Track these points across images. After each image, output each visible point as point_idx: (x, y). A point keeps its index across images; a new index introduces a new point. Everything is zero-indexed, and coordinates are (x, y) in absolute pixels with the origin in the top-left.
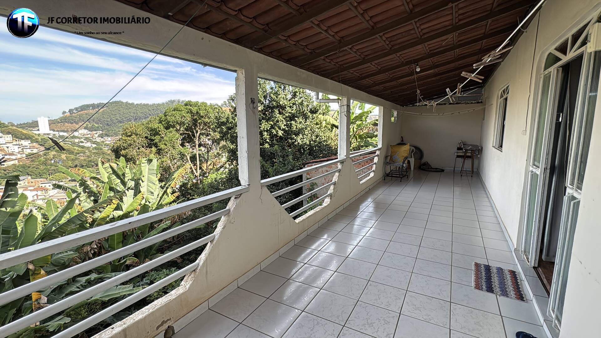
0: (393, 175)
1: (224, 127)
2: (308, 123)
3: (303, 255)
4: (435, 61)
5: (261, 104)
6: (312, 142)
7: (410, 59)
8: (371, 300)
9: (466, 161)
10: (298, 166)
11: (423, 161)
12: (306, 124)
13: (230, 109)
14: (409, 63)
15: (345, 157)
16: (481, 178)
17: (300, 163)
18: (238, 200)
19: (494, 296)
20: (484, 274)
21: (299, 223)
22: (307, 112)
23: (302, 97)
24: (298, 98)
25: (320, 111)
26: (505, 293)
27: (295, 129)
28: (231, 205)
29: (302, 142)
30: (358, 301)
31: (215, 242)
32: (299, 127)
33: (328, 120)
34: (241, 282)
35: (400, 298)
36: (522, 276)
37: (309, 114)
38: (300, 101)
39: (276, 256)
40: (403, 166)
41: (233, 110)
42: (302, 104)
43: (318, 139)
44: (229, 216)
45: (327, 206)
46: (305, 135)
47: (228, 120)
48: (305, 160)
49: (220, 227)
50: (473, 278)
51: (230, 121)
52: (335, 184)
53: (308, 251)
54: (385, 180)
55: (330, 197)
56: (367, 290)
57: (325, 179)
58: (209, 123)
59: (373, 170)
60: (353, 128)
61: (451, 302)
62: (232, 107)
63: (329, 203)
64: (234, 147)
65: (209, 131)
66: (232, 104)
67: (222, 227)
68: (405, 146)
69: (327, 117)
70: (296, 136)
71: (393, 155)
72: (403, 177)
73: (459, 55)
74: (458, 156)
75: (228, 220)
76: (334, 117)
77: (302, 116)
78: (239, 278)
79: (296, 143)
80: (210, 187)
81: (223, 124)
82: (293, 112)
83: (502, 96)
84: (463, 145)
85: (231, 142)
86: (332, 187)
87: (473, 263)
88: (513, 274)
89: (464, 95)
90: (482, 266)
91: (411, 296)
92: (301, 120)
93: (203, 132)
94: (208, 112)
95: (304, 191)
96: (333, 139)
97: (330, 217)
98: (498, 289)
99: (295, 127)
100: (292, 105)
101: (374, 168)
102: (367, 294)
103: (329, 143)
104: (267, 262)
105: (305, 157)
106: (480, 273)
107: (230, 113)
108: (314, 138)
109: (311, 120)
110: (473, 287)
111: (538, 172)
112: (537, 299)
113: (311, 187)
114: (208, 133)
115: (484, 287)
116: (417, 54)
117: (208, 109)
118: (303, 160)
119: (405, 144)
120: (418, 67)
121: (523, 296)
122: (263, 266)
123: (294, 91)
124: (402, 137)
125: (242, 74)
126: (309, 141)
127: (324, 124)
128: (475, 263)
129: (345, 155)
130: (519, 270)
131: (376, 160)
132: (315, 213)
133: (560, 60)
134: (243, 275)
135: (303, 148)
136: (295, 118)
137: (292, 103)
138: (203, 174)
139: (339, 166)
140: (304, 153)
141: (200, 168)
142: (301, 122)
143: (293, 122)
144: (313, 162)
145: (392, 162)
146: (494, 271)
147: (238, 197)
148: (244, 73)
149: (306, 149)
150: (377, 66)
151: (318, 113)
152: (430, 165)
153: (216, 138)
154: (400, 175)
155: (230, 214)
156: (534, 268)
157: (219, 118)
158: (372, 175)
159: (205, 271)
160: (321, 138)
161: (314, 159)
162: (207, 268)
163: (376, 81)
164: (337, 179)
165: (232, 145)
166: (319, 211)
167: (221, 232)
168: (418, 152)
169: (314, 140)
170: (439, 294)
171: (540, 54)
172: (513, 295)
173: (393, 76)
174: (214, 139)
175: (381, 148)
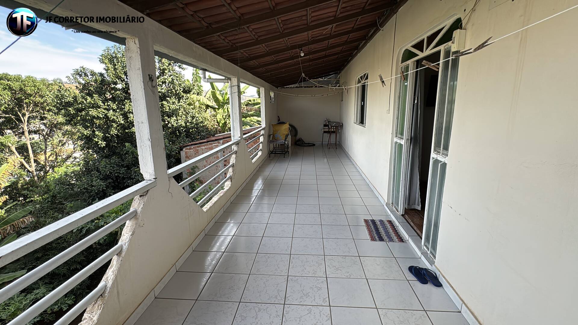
0: (277, 152)
1: (70, 109)
2: (182, 104)
3: (218, 244)
4: (313, 48)
5: (122, 81)
6: (188, 124)
7: (295, 44)
8: (299, 272)
9: (332, 135)
10: (175, 150)
11: (298, 137)
12: (180, 104)
13: (77, 87)
14: (293, 47)
15: (240, 139)
16: (343, 149)
17: (177, 147)
18: (146, 198)
19: (385, 242)
20: (372, 227)
21: (207, 211)
22: (180, 91)
23: (172, 75)
24: (167, 75)
25: (194, 91)
26: (391, 240)
27: (168, 110)
28: (136, 205)
29: (177, 124)
30: (288, 276)
31: (123, 254)
32: (173, 107)
33: (201, 101)
34: (157, 291)
35: (321, 264)
36: (396, 223)
37: (182, 94)
38: (170, 80)
39: (190, 251)
40: (285, 142)
41: (81, 87)
42: (172, 82)
43: (194, 120)
44: (137, 219)
45: (229, 189)
46: (179, 116)
47: (76, 100)
48: (183, 143)
49: (126, 235)
50: (367, 232)
51: (79, 101)
52: (233, 166)
53: (222, 238)
54: (270, 157)
55: (230, 180)
56: (292, 263)
57: (206, 161)
58: (42, 103)
59: (260, 149)
60: (228, 108)
61: (359, 256)
62: (79, 83)
63: (230, 185)
64: (89, 132)
65: (44, 114)
66: (79, 79)
67: (130, 234)
68: (285, 125)
69: (199, 97)
70: (169, 118)
71: (275, 134)
72: (286, 153)
73: (331, 44)
74: (325, 132)
75: (136, 224)
76: (206, 97)
77: (174, 95)
78: (155, 287)
79: (170, 125)
80: (58, 184)
81: (69, 104)
82: (163, 91)
83: (359, 82)
84: (328, 122)
85: (83, 127)
86: (231, 170)
87: (363, 221)
88: (390, 222)
89: (325, 80)
90: (370, 221)
91: (329, 260)
92: (174, 100)
93: (34, 114)
94: (38, 89)
95: (184, 176)
96: (210, 120)
97: (232, 199)
98: (386, 237)
99: (168, 108)
100: (161, 83)
101: (261, 147)
102: (293, 267)
103: (206, 124)
104: (182, 261)
105: (182, 140)
106: (370, 227)
107: (77, 92)
108: (190, 119)
109: (184, 100)
110: (370, 240)
111: (403, 142)
112: (412, 239)
113: (192, 171)
114: (42, 116)
115: (377, 238)
116: (301, 40)
117: (39, 86)
118: (180, 142)
119: (284, 123)
120: (302, 52)
121: (402, 238)
122: (178, 265)
123: (162, 68)
124: (278, 116)
125: (135, 43)
126: (184, 122)
127: (197, 104)
128: (364, 219)
129: (240, 136)
130: (393, 219)
131: (262, 139)
132: (219, 199)
133: (416, 55)
134: (159, 282)
135: (178, 130)
136: (167, 98)
137: (161, 81)
138: (41, 168)
139: (235, 148)
140: (180, 136)
141: (35, 161)
142: (174, 103)
143: (164, 102)
144: (192, 145)
145: (275, 140)
146: (378, 223)
147: (145, 194)
148: (137, 42)
149: (182, 132)
150: (266, 48)
151: (192, 93)
152: (303, 141)
153: (55, 123)
154: (283, 151)
155: (138, 217)
156: (402, 215)
157: (62, 96)
158: (260, 153)
159: (116, 291)
160: (197, 119)
161: (192, 141)
162: (117, 287)
163: (261, 63)
164: (235, 161)
165: (86, 130)
166: (222, 195)
167: (130, 240)
168: (293, 130)
169: (190, 121)
170: (349, 252)
171: (399, 49)
172: (396, 239)
173: (276, 59)
174: (53, 123)
175: (265, 128)
